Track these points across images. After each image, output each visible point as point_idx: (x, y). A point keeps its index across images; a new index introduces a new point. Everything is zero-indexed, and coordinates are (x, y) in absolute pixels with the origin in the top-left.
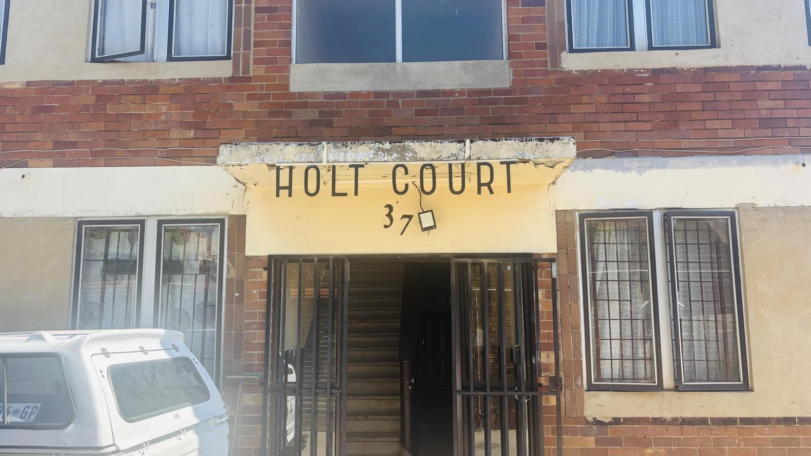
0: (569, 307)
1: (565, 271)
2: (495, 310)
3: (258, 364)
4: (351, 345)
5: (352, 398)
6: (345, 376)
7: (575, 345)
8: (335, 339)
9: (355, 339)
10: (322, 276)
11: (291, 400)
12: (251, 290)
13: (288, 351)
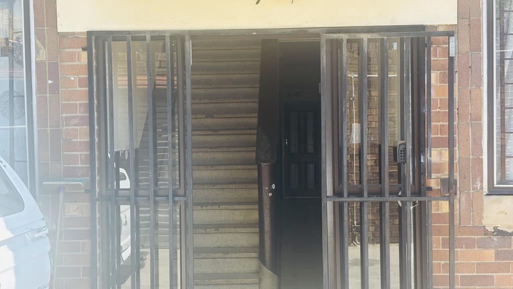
0: (469, 93)
1: (466, 47)
2: (376, 100)
3: (82, 168)
4: (197, 146)
5: (200, 208)
6: (190, 181)
7: (474, 140)
8: (177, 138)
9: (201, 138)
10: (157, 60)
11: (125, 211)
12: (68, 76)
13: (118, 153)
